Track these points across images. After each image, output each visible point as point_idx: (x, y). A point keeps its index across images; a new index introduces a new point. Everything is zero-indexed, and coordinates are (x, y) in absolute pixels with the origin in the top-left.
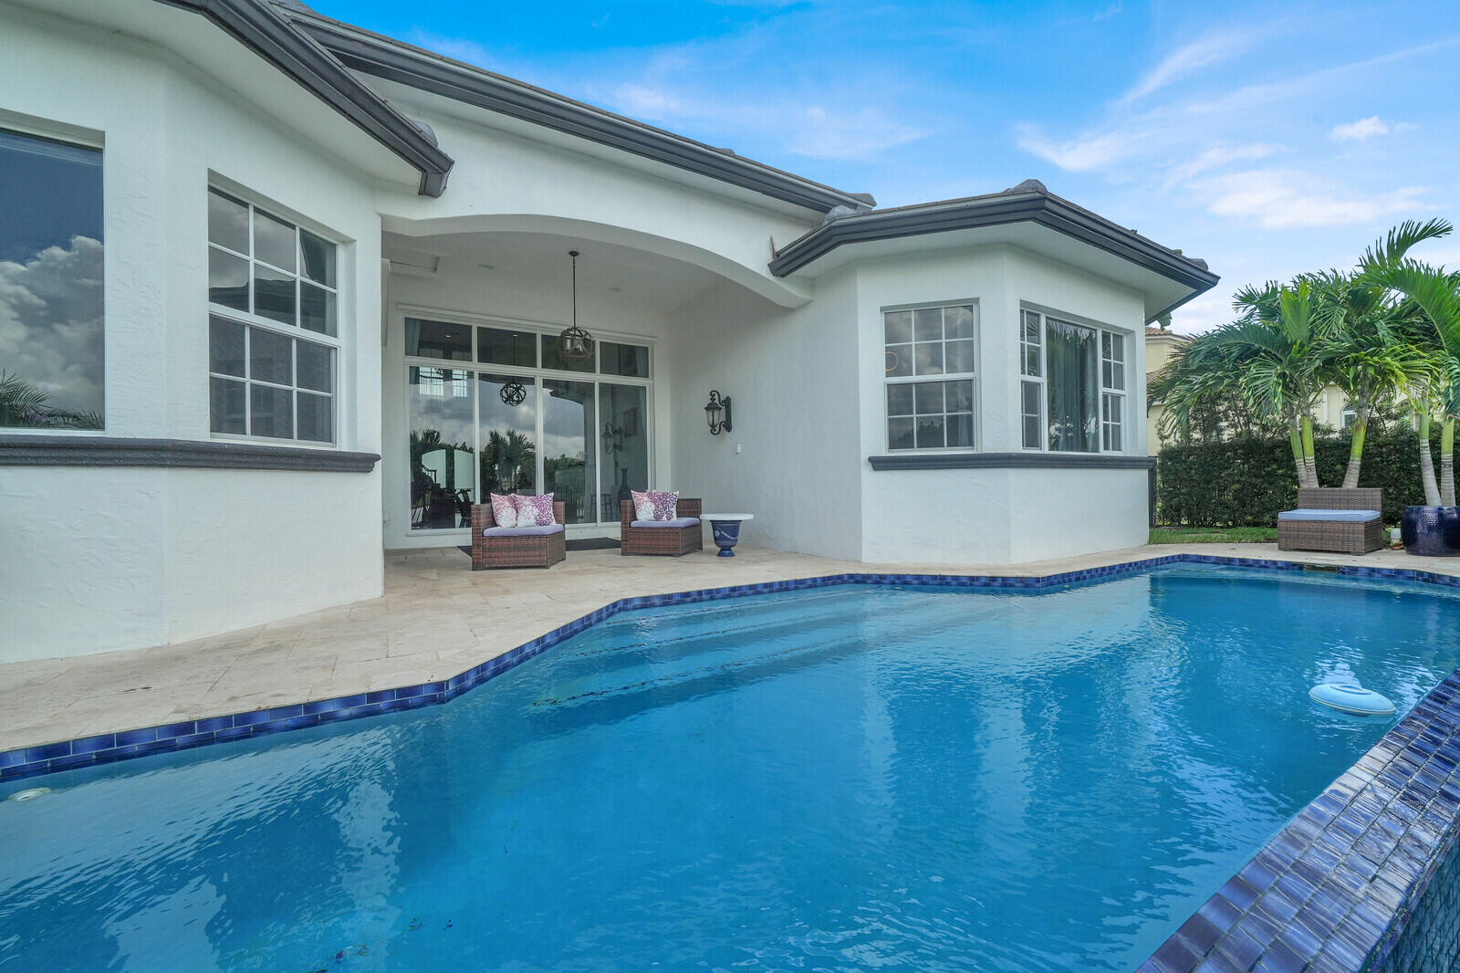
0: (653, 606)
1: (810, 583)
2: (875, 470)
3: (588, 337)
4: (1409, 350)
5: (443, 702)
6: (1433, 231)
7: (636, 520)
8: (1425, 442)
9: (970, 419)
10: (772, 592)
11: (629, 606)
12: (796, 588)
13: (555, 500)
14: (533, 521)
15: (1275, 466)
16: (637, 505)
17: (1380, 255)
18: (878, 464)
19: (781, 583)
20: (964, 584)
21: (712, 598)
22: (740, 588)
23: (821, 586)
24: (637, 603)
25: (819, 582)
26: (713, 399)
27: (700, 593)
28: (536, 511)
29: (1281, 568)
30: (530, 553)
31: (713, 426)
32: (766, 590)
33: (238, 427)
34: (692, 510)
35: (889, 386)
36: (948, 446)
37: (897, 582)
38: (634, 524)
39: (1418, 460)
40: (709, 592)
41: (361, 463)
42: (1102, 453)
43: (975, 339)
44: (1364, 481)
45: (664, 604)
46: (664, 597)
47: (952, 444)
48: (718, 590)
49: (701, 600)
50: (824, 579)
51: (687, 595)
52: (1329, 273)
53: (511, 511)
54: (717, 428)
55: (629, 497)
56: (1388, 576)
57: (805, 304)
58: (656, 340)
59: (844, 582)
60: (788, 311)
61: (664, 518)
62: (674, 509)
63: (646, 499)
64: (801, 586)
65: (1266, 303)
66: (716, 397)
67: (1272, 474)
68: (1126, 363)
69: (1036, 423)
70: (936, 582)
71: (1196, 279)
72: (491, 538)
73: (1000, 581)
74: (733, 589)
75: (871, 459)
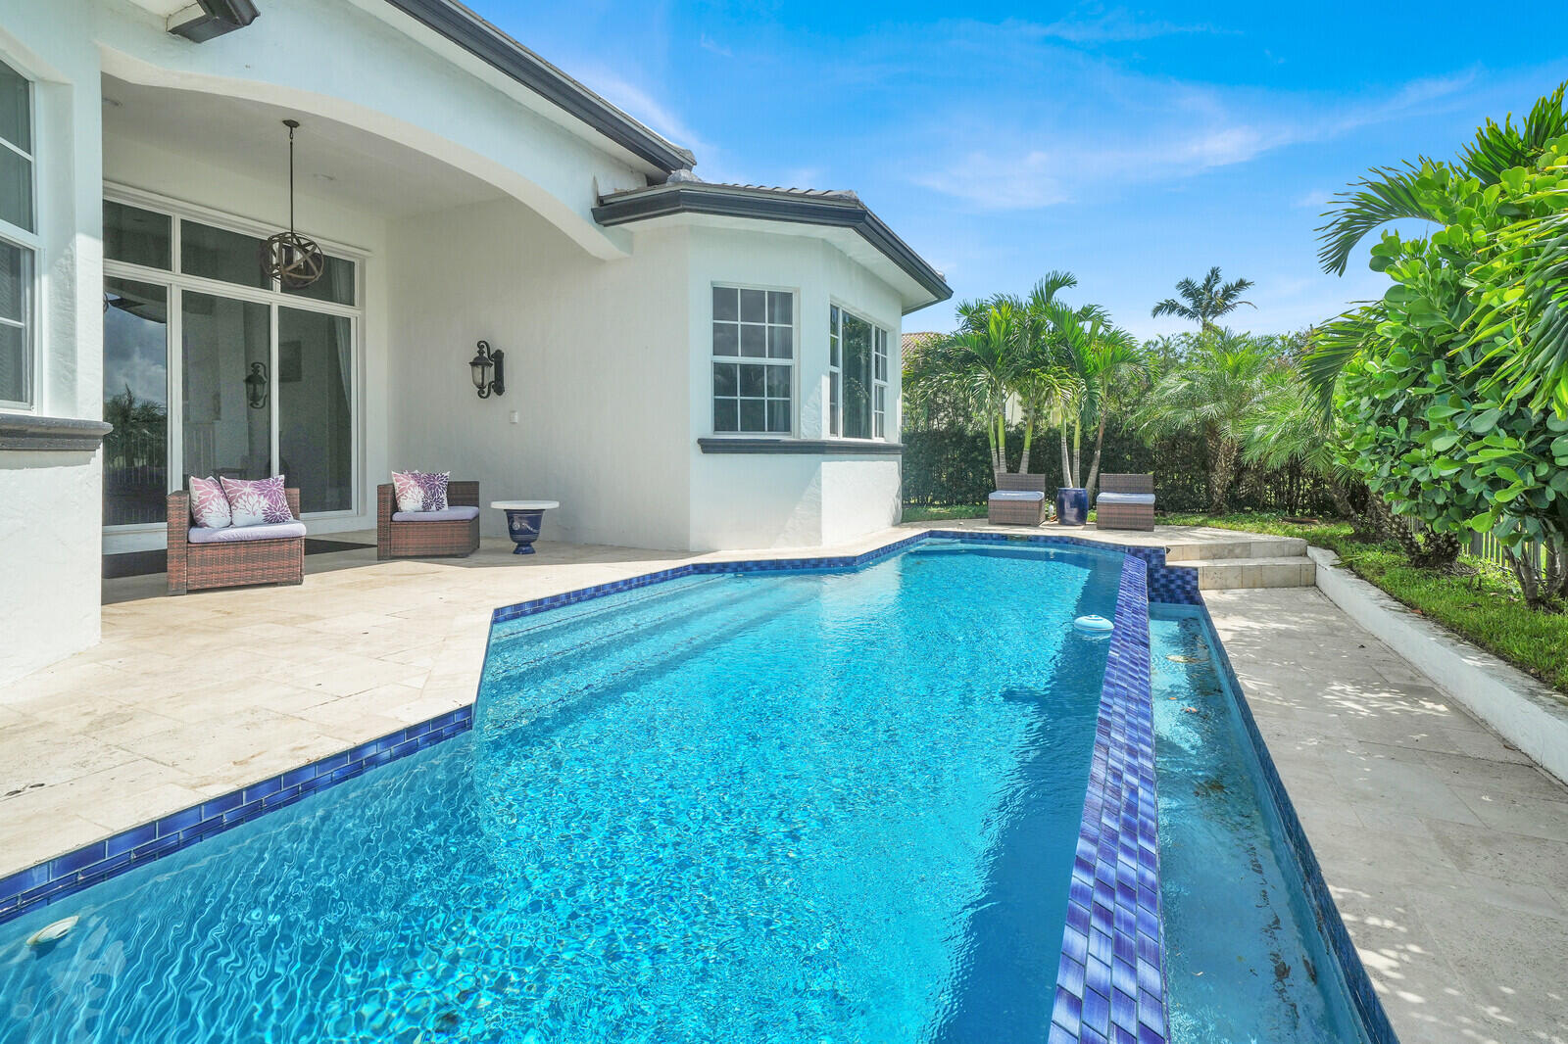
0: (524, 614)
2: (704, 452)
3: (317, 251)
4: (1062, 372)
6: (1067, 282)
7: (399, 510)
8: (1064, 439)
9: (787, 406)
10: (630, 589)
12: (651, 583)
15: (976, 453)
16: (402, 491)
17: (1042, 292)
18: (708, 446)
21: (580, 600)
24: (508, 612)
25: (669, 575)
26: (481, 352)
27: (568, 595)
28: (265, 503)
29: (995, 539)
30: (274, 564)
31: (481, 387)
34: (468, 496)
35: (716, 365)
36: (769, 430)
38: (396, 517)
39: (1060, 452)
42: (876, 440)
43: (794, 326)
44: (1032, 469)
45: (535, 612)
46: (534, 603)
47: (773, 429)
48: (584, 591)
49: (570, 604)
52: (1014, 299)
53: (222, 503)
54: (486, 390)
56: (1055, 542)
58: (367, 253)
59: (689, 574)
61: (434, 508)
62: (444, 496)
63: (412, 482)
64: (654, 580)
65: (975, 316)
66: (485, 349)
67: (974, 459)
68: (888, 357)
70: (773, 566)
71: (939, 290)
72: (204, 544)
74: (598, 588)
75: (700, 441)
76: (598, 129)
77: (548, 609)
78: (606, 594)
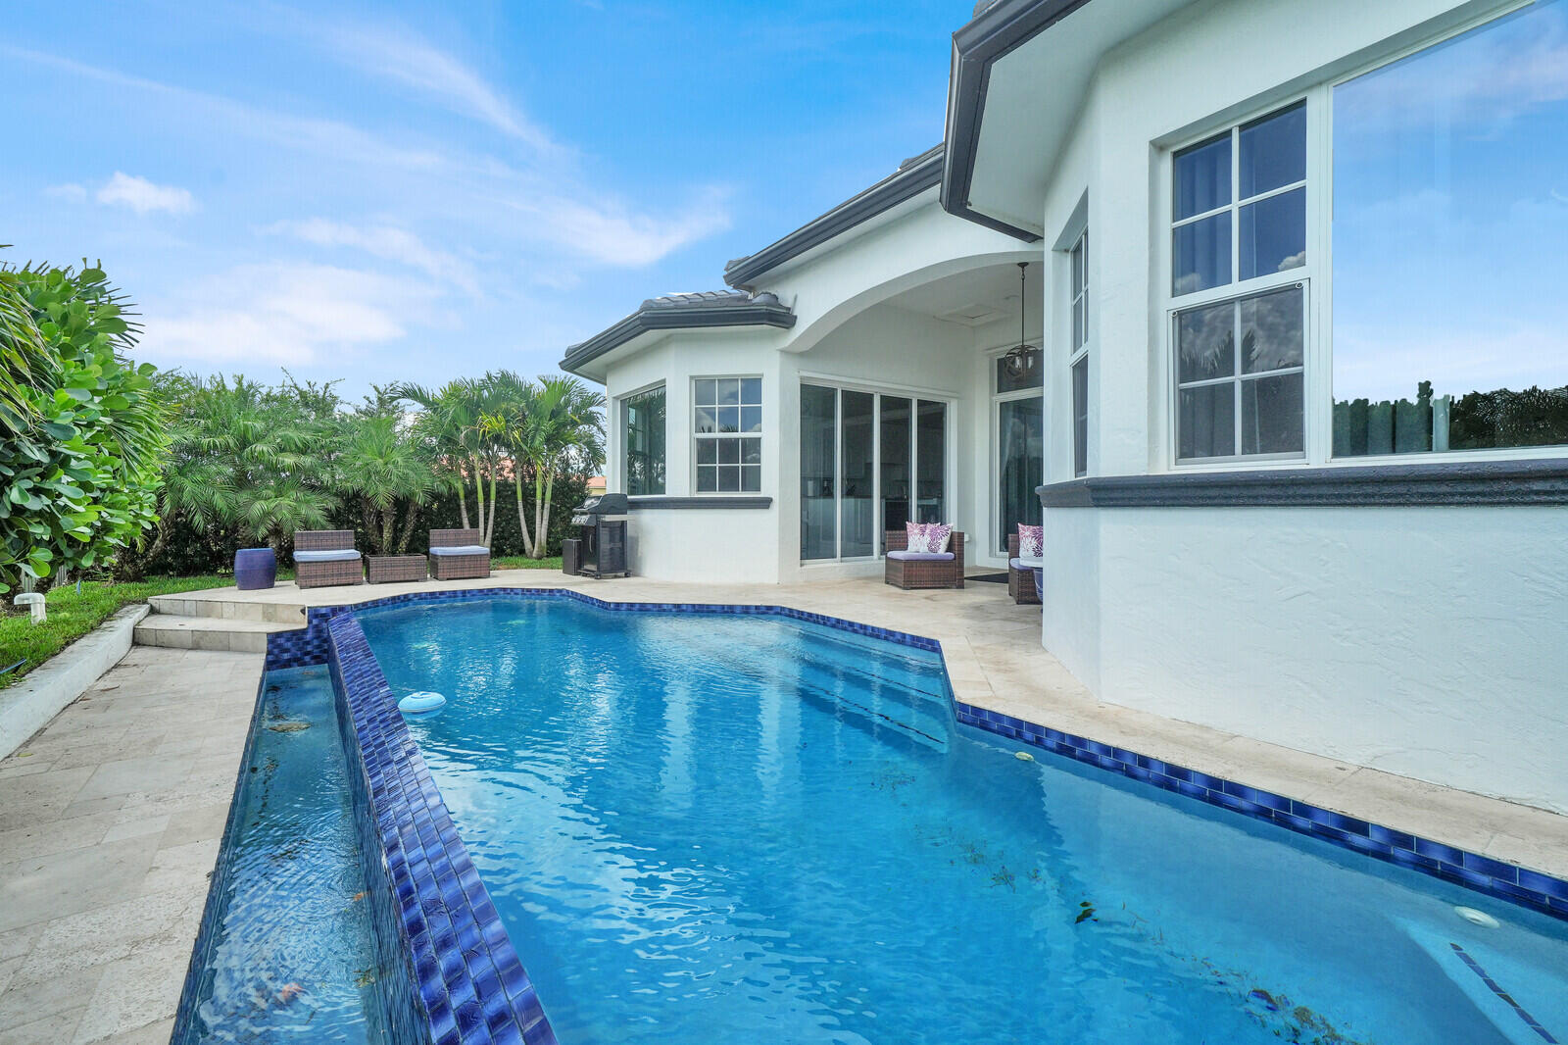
14: (926, 548)
19: (873, 628)
28: (928, 539)
41: (765, 503)
63: (1028, 533)
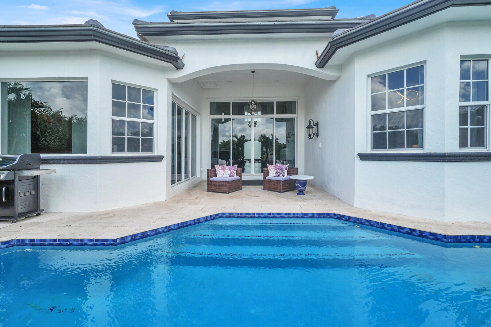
0: (234, 217)
1: (310, 215)
2: (362, 160)
5: (114, 246)
7: (269, 176)
11: (224, 216)
13: (238, 167)
14: (228, 175)
16: (269, 170)
18: (364, 157)
20: (395, 230)
22: (273, 214)
23: (317, 218)
24: (227, 215)
25: (315, 215)
26: (310, 123)
27: (254, 214)
30: (223, 188)
31: (310, 135)
32: (286, 216)
33: (122, 150)
34: (293, 173)
35: (373, 116)
37: (357, 221)
38: (267, 178)
40: (258, 214)
43: (425, 84)
45: (238, 217)
46: (238, 214)
47: (410, 146)
48: (262, 214)
50: (319, 214)
51: (248, 214)
53: (222, 171)
54: (312, 136)
55: (266, 167)
57: (339, 78)
58: (299, 98)
59: (331, 218)
60: (332, 82)
62: (286, 172)
63: (273, 167)
64: (305, 216)
66: (312, 122)
69: (483, 132)
70: (378, 226)
72: (212, 181)
73: (418, 233)
74: (270, 214)
75: (359, 155)
76: (307, 32)
77: (244, 217)
78: (274, 217)
